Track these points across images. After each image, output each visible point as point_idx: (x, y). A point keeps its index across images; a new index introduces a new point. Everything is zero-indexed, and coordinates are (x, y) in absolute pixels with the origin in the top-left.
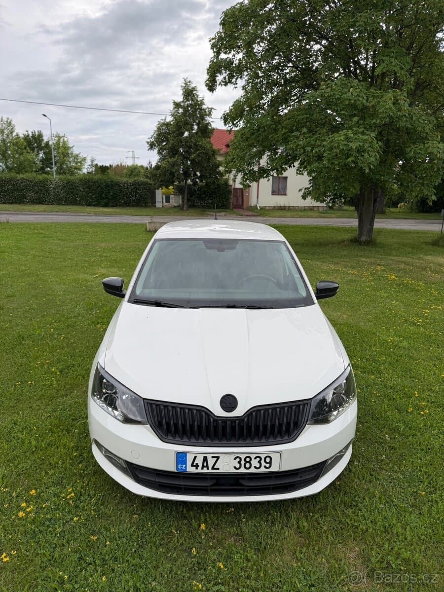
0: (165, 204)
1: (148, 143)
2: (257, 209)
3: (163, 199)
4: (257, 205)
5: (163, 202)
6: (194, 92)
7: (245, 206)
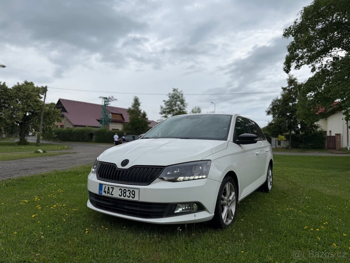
0: (278, 146)
1: (266, 111)
2: (347, 149)
3: (276, 143)
4: (348, 147)
5: (276, 145)
6: (295, 81)
7: (337, 148)
